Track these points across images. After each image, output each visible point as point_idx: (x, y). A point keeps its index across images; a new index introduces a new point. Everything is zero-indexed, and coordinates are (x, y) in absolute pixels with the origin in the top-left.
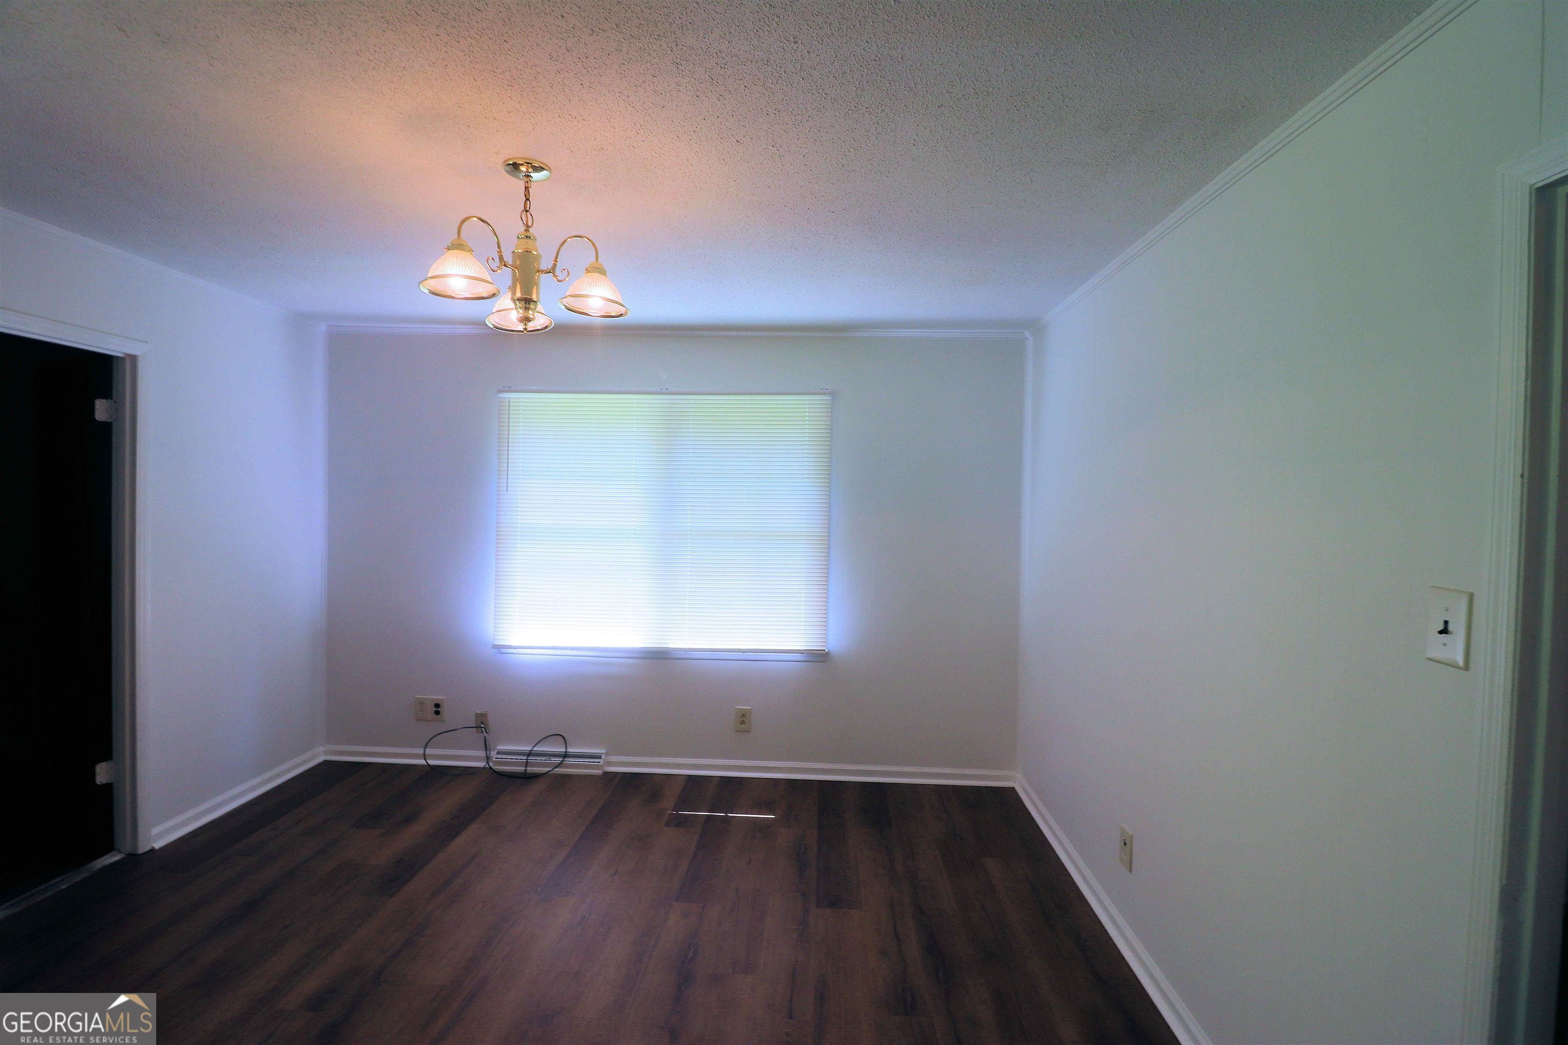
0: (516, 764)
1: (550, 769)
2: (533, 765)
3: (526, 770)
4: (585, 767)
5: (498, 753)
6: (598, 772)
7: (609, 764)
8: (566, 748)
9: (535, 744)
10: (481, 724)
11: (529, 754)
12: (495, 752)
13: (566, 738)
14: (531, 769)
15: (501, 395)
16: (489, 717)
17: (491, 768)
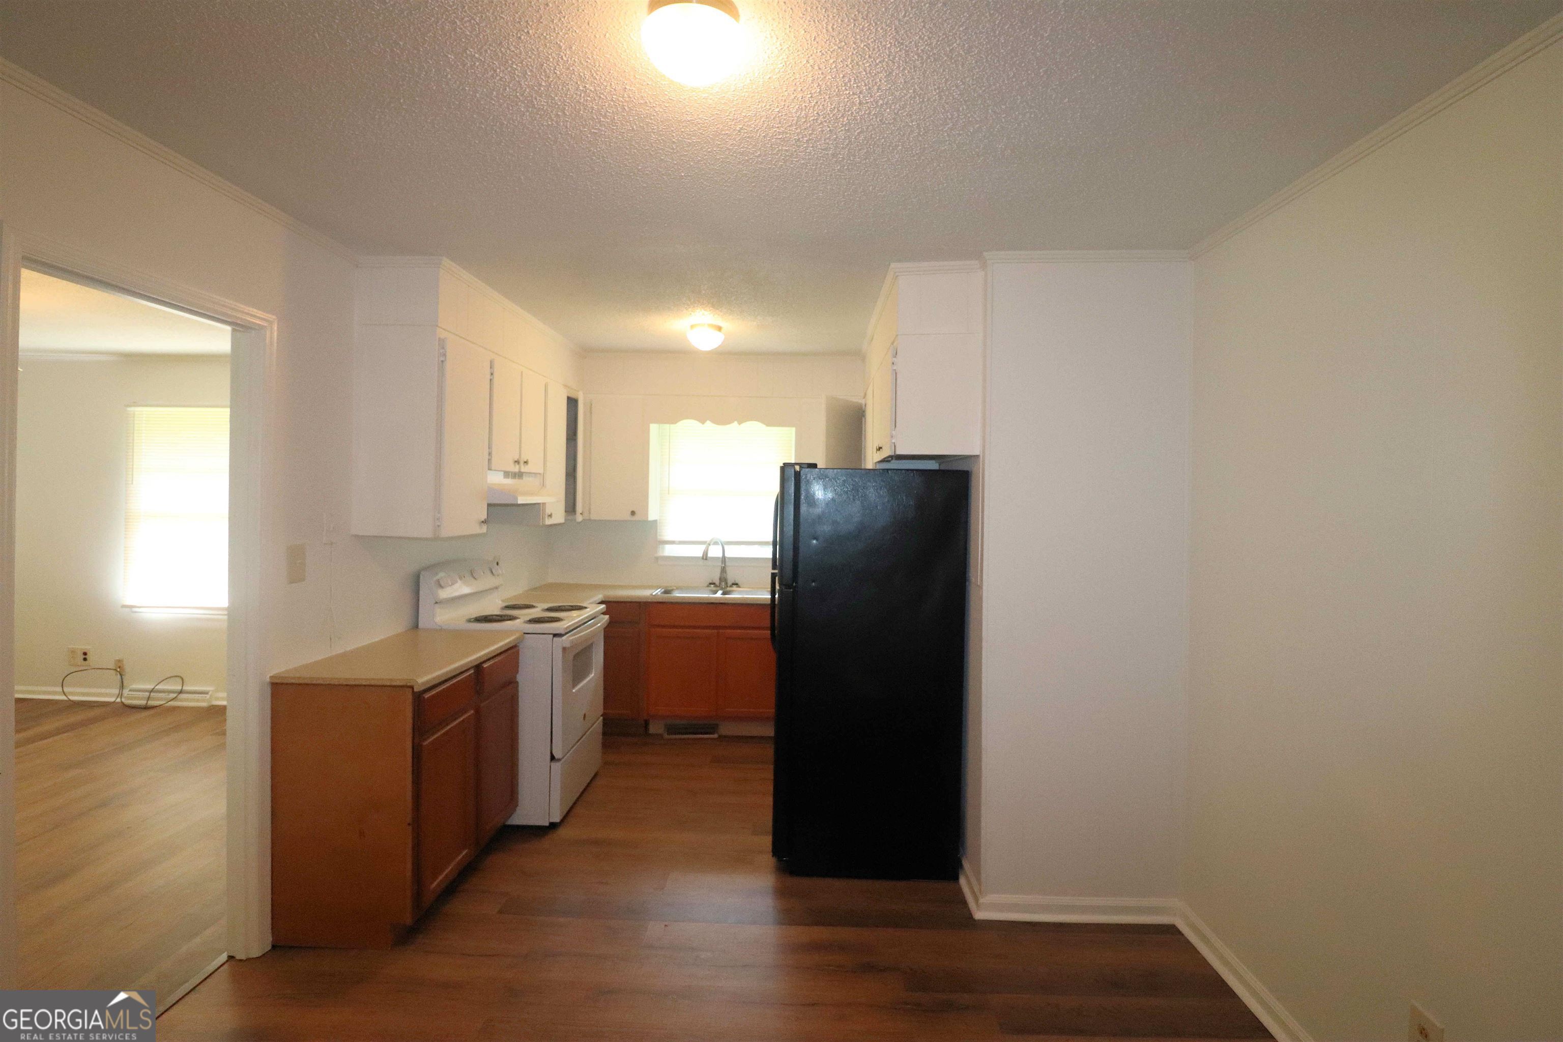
0: (142, 699)
1: (165, 702)
2: (154, 699)
3: (147, 703)
4: (198, 701)
5: (130, 690)
6: (204, 704)
7: (217, 699)
8: (182, 686)
9: (157, 683)
10: (119, 669)
11: (152, 691)
12: (128, 690)
13: (184, 681)
14: (151, 703)
15: (129, 409)
16: (124, 662)
17: (122, 702)
